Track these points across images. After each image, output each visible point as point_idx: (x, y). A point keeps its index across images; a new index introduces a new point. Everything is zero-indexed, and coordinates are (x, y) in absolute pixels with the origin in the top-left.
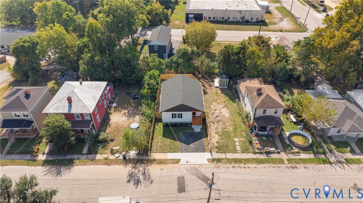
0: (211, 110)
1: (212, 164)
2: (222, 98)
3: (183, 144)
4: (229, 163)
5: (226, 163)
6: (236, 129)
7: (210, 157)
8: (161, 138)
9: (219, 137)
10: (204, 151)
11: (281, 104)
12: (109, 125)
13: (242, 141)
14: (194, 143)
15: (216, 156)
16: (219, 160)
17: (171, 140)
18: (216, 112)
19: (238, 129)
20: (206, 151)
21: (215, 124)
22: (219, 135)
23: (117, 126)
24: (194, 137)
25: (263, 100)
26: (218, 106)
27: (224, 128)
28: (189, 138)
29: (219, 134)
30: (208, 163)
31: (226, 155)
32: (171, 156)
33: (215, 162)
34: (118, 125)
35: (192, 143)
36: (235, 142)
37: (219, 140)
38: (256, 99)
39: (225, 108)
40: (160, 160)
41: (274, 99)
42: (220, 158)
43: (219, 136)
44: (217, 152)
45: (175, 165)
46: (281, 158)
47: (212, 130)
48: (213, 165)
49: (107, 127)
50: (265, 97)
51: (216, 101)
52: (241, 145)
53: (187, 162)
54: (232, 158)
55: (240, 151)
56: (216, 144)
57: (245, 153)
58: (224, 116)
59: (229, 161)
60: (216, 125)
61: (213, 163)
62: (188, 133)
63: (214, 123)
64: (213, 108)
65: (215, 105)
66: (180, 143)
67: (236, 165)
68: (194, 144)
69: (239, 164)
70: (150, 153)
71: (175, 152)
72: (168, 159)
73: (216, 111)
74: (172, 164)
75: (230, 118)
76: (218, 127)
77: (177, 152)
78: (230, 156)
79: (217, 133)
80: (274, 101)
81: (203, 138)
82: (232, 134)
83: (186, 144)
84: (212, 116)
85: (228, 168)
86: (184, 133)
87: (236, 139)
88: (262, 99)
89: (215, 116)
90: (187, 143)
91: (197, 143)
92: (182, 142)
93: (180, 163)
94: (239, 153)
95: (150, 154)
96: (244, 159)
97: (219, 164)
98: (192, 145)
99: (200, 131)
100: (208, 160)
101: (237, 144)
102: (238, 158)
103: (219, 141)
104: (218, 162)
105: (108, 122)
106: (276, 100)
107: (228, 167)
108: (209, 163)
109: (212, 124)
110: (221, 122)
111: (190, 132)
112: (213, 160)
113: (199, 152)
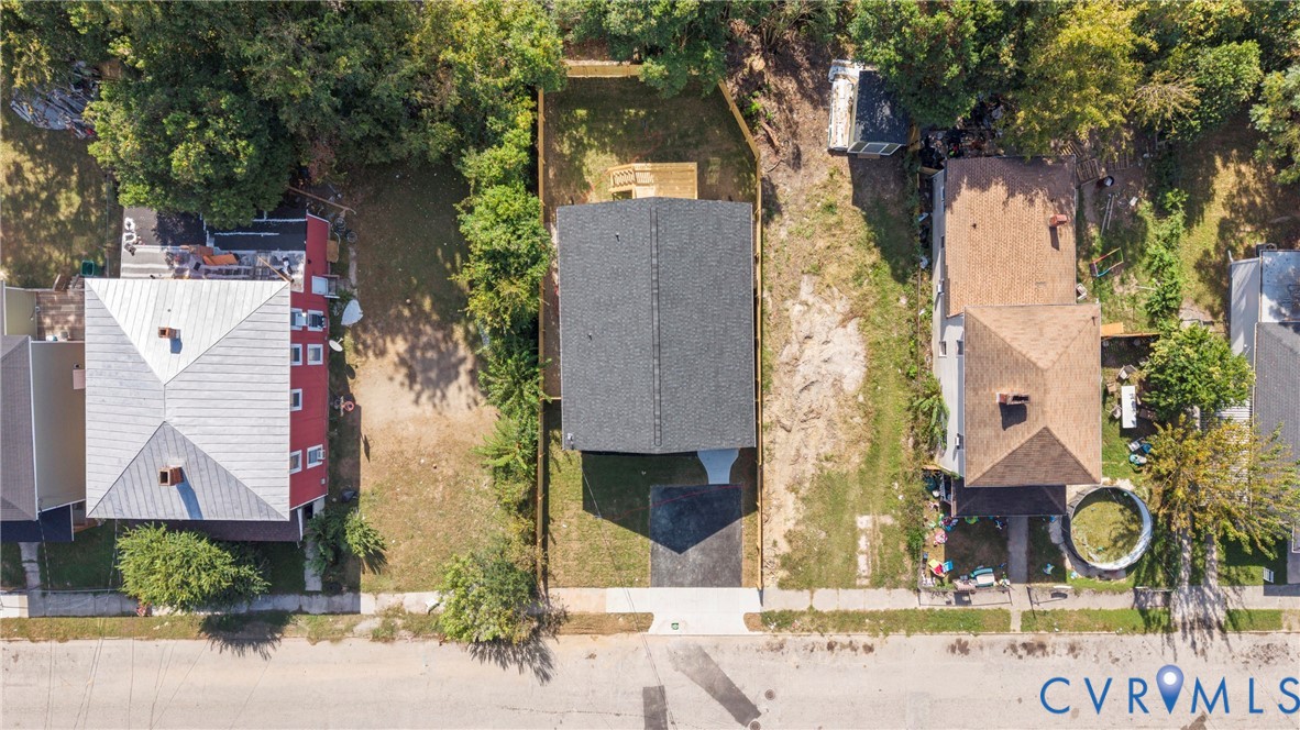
0: (787, 342)
1: (761, 633)
2: (847, 249)
3: (661, 548)
4: (817, 629)
5: (809, 631)
6: (872, 459)
7: (757, 608)
8: (579, 516)
9: (798, 509)
10: (735, 580)
11: (1085, 471)
12: (362, 446)
13: (884, 527)
14: (702, 544)
15: (780, 600)
16: (784, 620)
17: (616, 526)
18: (808, 353)
19: (882, 463)
20: (744, 580)
21: (791, 436)
22: (803, 499)
23: (395, 448)
24: (703, 511)
25: (1014, 451)
26: (820, 311)
27: (827, 459)
28: (686, 520)
29: (803, 492)
30: (747, 632)
31: (812, 598)
32: (618, 600)
33: (772, 627)
34: (400, 442)
35: (697, 543)
36: (855, 532)
37: (797, 524)
38: (988, 432)
39: (852, 326)
40: (581, 616)
41: (1066, 450)
42: (790, 611)
43: (800, 504)
44: (782, 585)
45: (635, 638)
46: (1004, 607)
47: (777, 467)
48: (764, 637)
49: (359, 457)
50: (1031, 440)
51: (817, 271)
52: (876, 551)
53: (675, 625)
54: (833, 608)
55: (866, 577)
56: (784, 548)
57: (881, 589)
58: (837, 383)
59: (819, 620)
60: (796, 437)
61: (765, 631)
62: (680, 489)
63: (789, 431)
64: (794, 327)
65: (811, 300)
66: (651, 542)
67: (842, 638)
68: (703, 550)
69: (850, 633)
70: (546, 589)
71: (631, 584)
72: (609, 615)
73: (810, 342)
74: (624, 635)
75: (861, 399)
76: (804, 451)
77: (640, 584)
78: (828, 600)
79: (793, 489)
80: (1061, 455)
81: (737, 519)
82: (854, 493)
83: (674, 548)
84: (786, 380)
85: (812, 651)
86: (666, 490)
87: (863, 522)
88: (1015, 445)
89: (798, 380)
90: (678, 542)
91: (712, 541)
92: (657, 541)
93: (652, 630)
94: (862, 587)
95: (543, 593)
96: (871, 612)
97: (786, 635)
98: (693, 553)
99: (728, 482)
100: (748, 618)
101: (863, 543)
102: (851, 609)
103: (799, 528)
104: (779, 627)
105: (353, 428)
106: (1070, 454)
107: (810, 648)
108: (751, 630)
109: (781, 433)
110: (821, 423)
111: (692, 485)
112: (766, 619)
113: (718, 586)
